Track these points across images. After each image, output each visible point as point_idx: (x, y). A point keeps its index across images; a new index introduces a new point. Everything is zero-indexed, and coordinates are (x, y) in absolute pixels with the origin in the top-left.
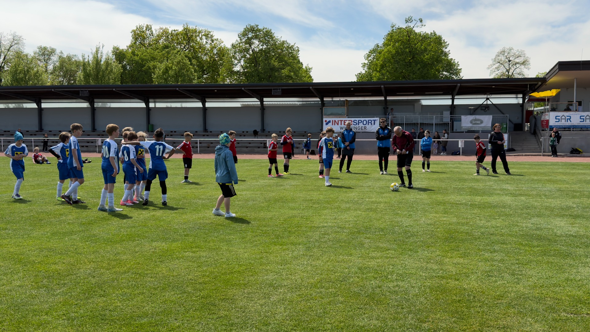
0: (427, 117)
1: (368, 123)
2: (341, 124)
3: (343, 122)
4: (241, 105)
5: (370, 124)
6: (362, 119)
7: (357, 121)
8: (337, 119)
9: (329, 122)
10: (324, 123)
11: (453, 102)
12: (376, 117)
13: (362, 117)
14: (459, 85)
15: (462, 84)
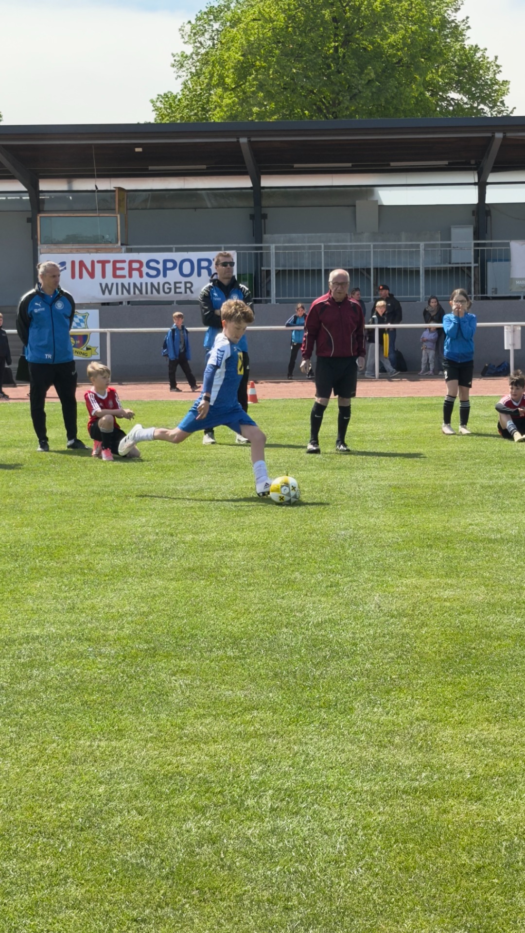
0: (400, 246)
1: (199, 268)
5: (205, 272)
8: (88, 258)
11: (482, 195)
13: (178, 250)
14: (499, 135)
15: (509, 135)
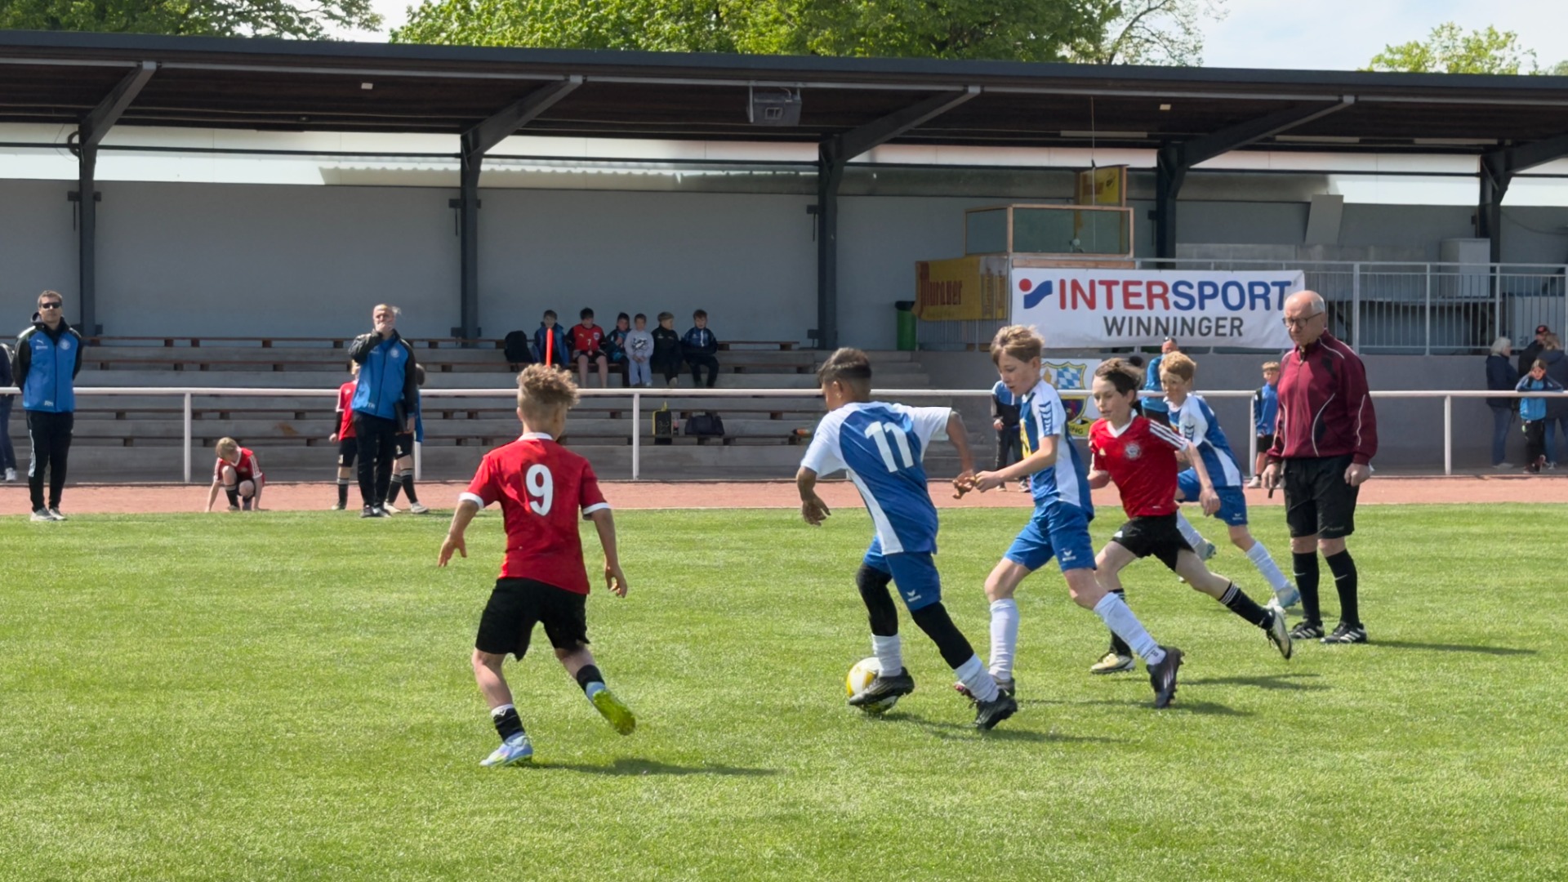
1: (1252, 296)
2: (1110, 305)
3: (1118, 291)
4: (324, 172)
5: (1260, 303)
6: (1220, 277)
7: (1190, 286)
8: (1084, 276)
9: (1046, 289)
10: (1018, 296)
12: (1289, 267)
